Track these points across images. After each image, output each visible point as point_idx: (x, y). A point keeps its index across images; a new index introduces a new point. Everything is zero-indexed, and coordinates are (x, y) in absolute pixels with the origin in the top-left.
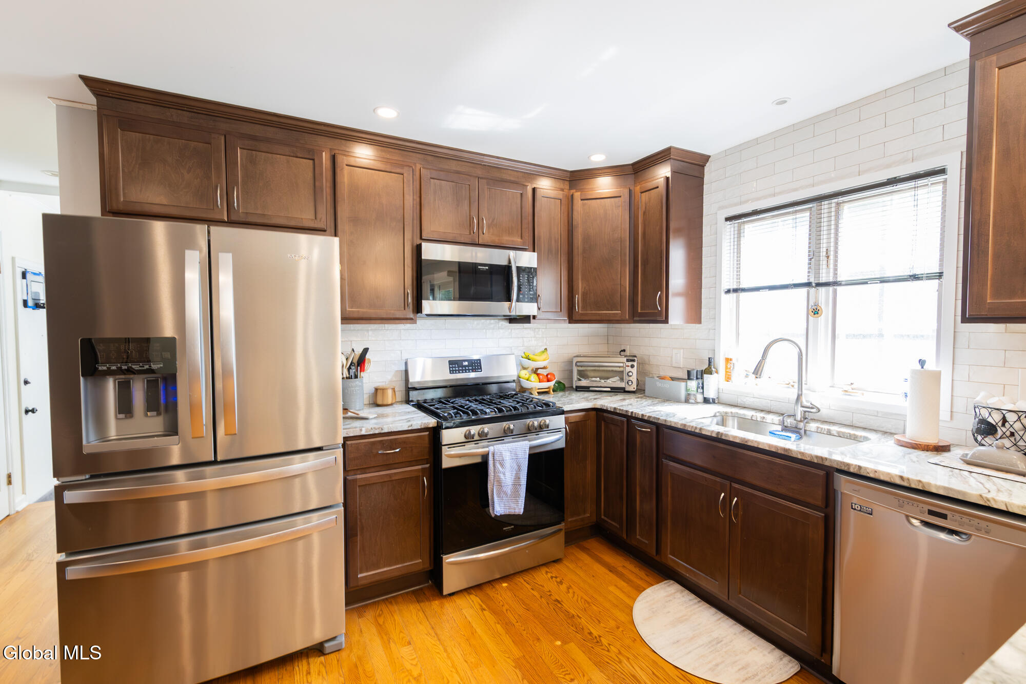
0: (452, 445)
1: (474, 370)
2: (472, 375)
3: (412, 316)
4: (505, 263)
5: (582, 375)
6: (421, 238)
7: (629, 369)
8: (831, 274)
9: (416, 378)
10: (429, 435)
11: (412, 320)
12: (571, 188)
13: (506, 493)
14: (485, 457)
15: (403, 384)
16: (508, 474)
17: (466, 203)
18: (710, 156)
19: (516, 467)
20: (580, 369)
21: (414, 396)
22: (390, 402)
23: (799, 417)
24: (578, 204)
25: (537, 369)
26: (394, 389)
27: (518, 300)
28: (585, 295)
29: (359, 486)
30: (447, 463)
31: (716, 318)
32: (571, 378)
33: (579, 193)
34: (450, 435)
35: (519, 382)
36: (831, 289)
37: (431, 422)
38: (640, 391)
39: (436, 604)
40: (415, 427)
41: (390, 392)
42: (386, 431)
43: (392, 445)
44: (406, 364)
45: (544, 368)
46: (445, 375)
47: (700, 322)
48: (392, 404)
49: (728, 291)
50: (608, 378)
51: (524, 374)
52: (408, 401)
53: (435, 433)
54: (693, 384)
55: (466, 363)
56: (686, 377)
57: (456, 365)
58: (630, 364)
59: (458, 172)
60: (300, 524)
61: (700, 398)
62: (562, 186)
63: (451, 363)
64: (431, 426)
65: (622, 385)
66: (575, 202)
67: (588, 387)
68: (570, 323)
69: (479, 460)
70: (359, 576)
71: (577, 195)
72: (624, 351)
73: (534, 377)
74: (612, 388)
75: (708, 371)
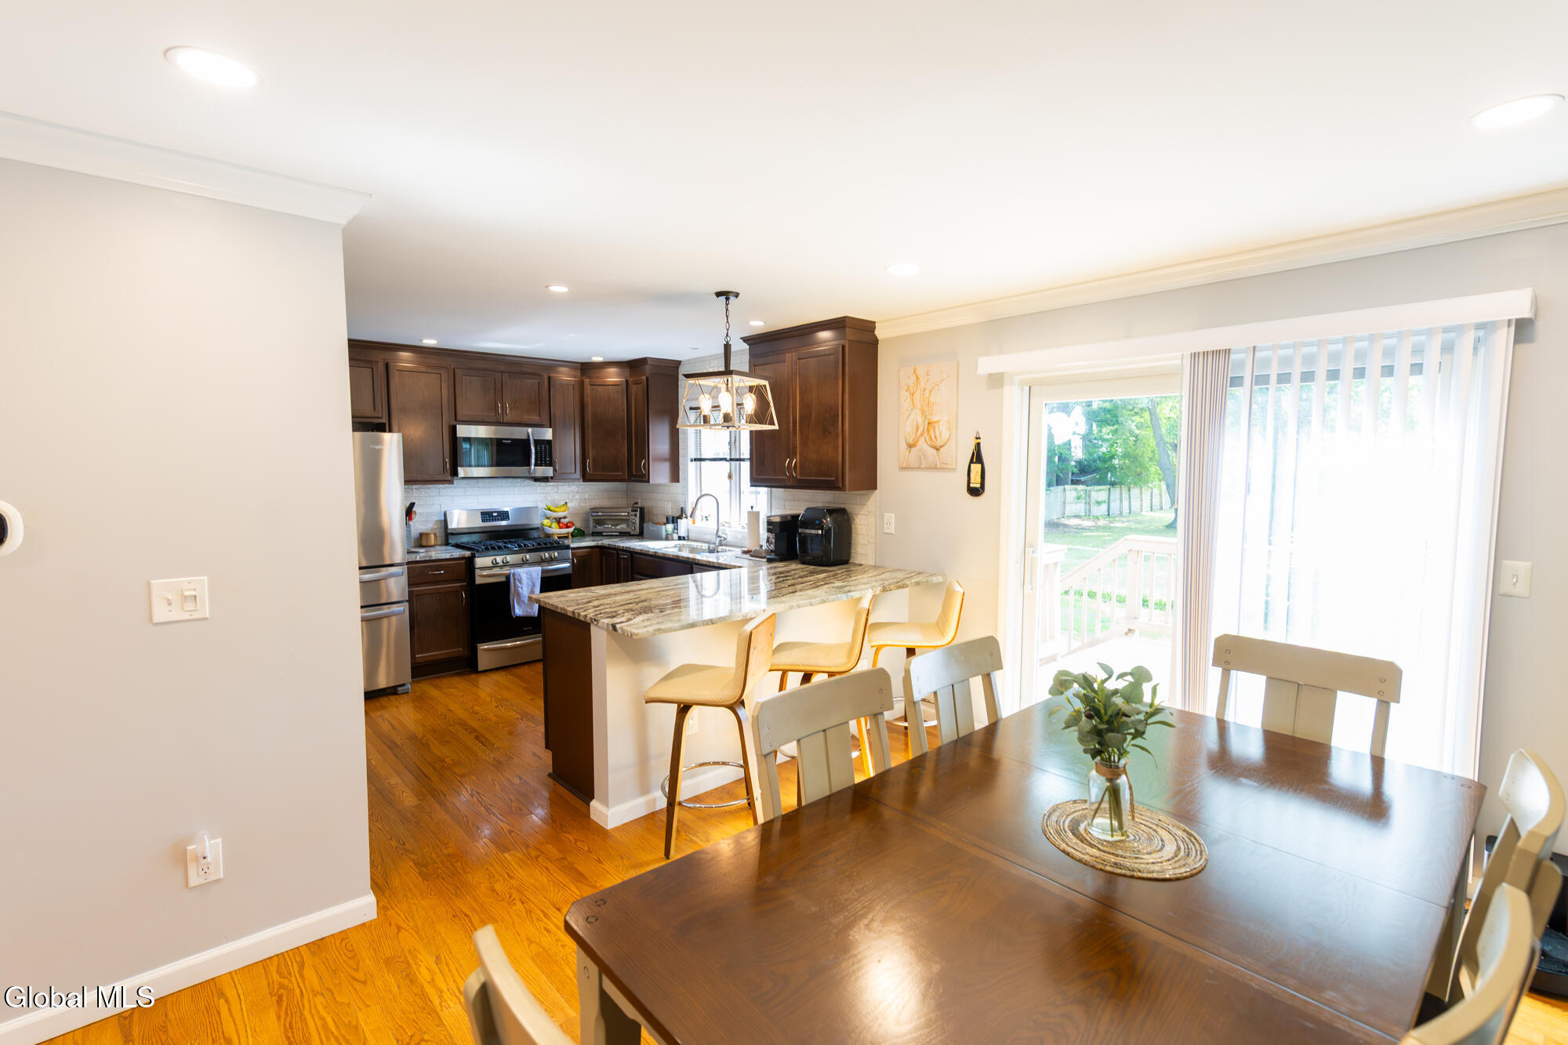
0: (482, 569)
1: (502, 520)
2: (504, 523)
3: (450, 478)
4: (525, 437)
5: (599, 522)
6: (456, 420)
7: (633, 517)
8: (738, 455)
9: (453, 524)
10: (466, 563)
11: (451, 482)
12: (582, 374)
13: (523, 602)
14: (508, 577)
15: (442, 530)
16: (525, 589)
17: (492, 392)
18: (680, 362)
19: (531, 585)
20: (595, 518)
21: (452, 540)
22: (433, 543)
23: (717, 544)
24: (588, 389)
25: (560, 518)
26: (435, 534)
27: (536, 465)
28: (594, 460)
29: (416, 595)
30: (479, 581)
31: (686, 479)
32: (588, 526)
33: (588, 380)
34: (481, 561)
35: (543, 529)
36: (737, 463)
37: (467, 553)
38: (641, 535)
39: (473, 676)
40: (455, 557)
41: (432, 536)
42: (434, 558)
43: (438, 568)
44: (445, 514)
45: (565, 517)
46: (478, 523)
47: (678, 482)
48: (433, 546)
49: (692, 461)
50: (617, 525)
51: (546, 522)
52: (447, 544)
53: (470, 561)
54: (670, 527)
55: (495, 514)
56: (665, 521)
57: (487, 515)
58: (633, 513)
59: (485, 370)
60: (386, 610)
61: (675, 536)
62: (574, 373)
63: (482, 513)
64: (467, 556)
65: (628, 530)
66: (585, 386)
67: (602, 533)
68: (584, 481)
69: (503, 579)
70: (417, 656)
71: (587, 381)
72: (637, 503)
73: (555, 525)
74: (620, 533)
75: (680, 517)
